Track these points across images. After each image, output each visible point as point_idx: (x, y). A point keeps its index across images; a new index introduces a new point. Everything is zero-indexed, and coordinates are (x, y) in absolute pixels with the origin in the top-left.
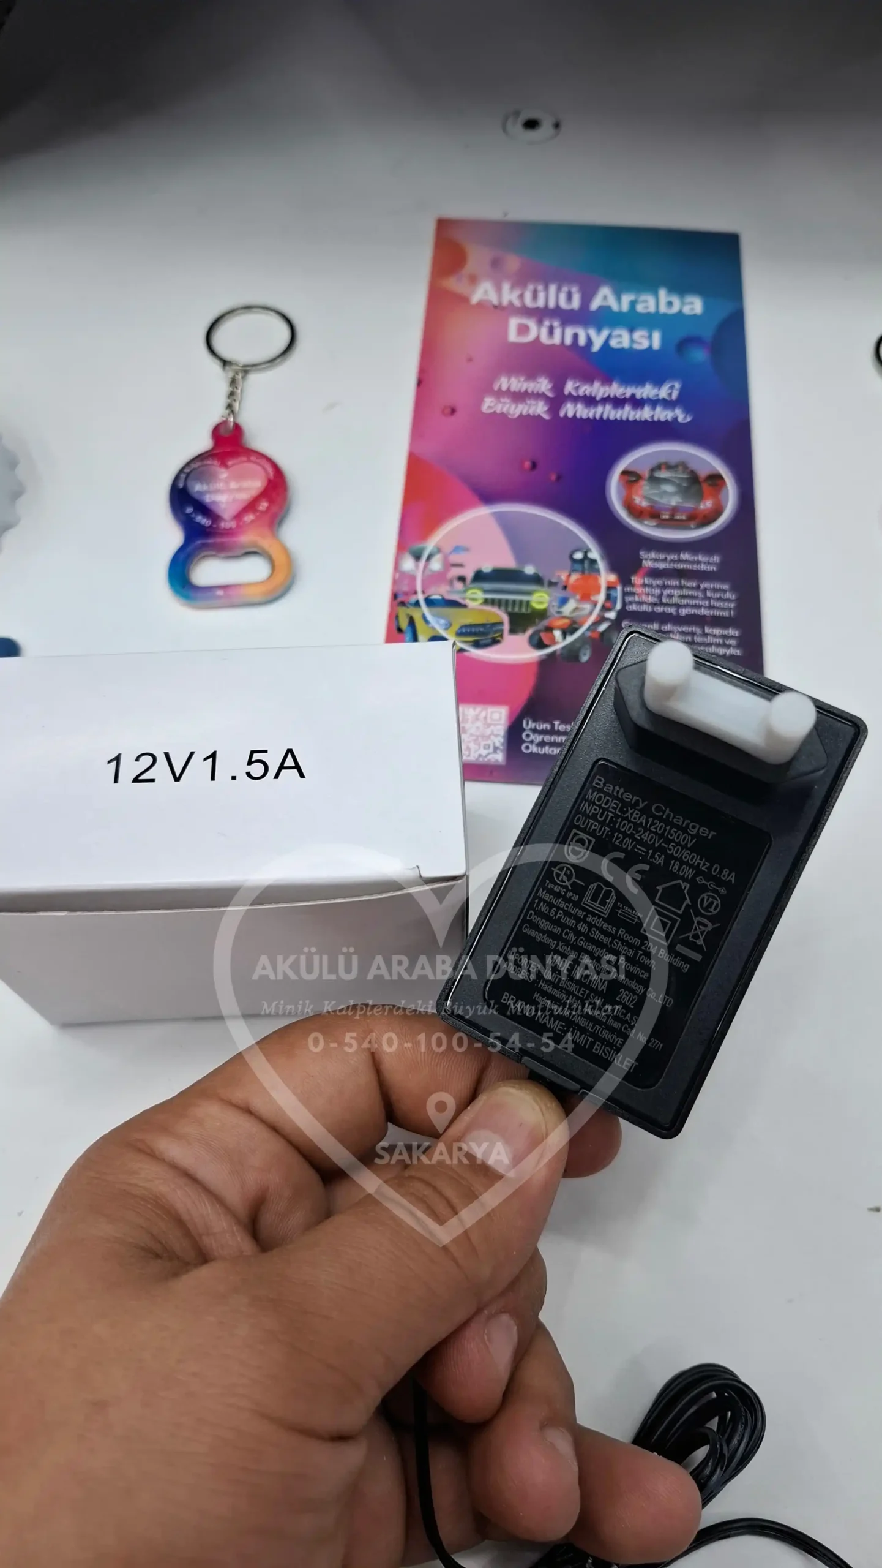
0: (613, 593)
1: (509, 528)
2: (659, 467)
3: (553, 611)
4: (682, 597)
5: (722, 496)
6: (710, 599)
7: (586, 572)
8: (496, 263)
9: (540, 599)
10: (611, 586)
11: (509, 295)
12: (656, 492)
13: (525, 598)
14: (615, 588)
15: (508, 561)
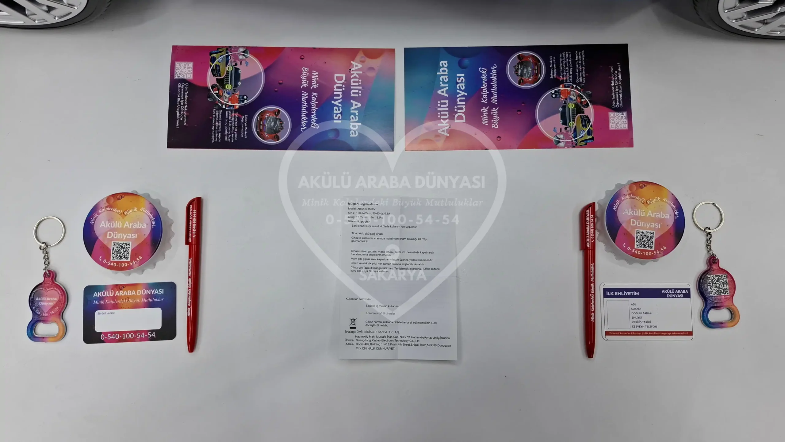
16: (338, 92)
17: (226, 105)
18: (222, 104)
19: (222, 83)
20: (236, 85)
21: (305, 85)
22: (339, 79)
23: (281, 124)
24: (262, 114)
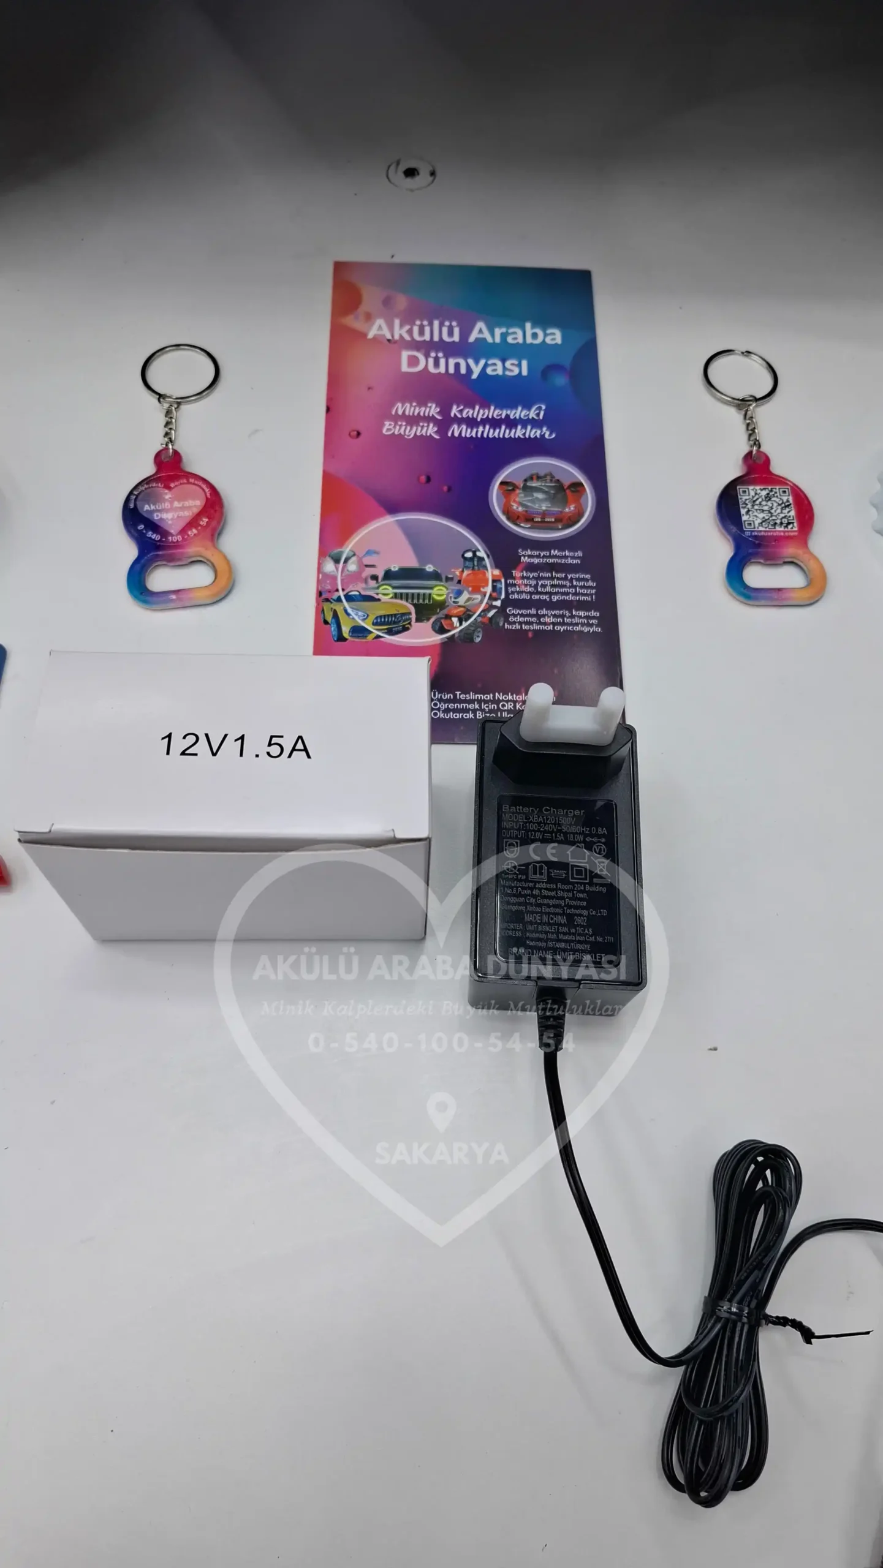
0: (499, 585)
1: (412, 534)
2: (531, 478)
3: (451, 601)
4: (552, 586)
5: (582, 500)
6: (575, 587)
7: (476, 568)
8: (387, 302)
9: (439, 592)
10: (496, 579)
11: (400, 331)
12: (530, 498)
13: (427, 591)
14: (500, 581)
15: (412, 562)
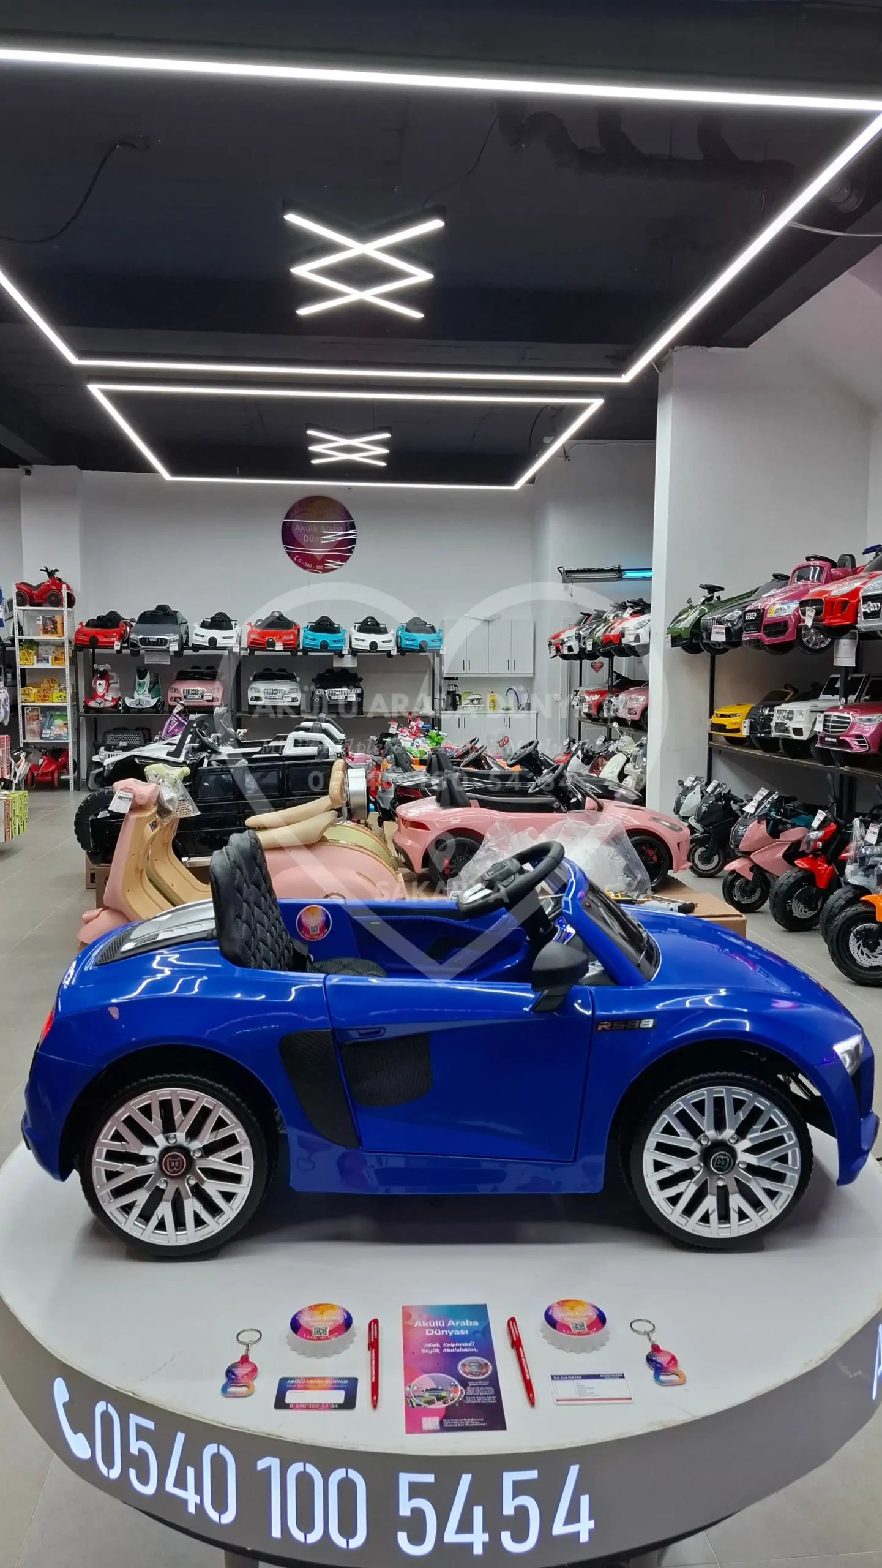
16: (441, 1333)
17: (461, 1395)
18: (460, 1397)
19: (439, 1399)
20: (442, 1390)
21: (438, 1351)
22: (430, 1332)
23: (473, 1362)
24: (467, 1374)
